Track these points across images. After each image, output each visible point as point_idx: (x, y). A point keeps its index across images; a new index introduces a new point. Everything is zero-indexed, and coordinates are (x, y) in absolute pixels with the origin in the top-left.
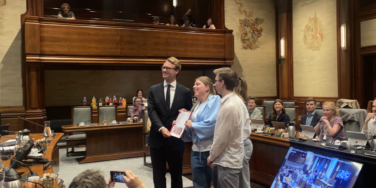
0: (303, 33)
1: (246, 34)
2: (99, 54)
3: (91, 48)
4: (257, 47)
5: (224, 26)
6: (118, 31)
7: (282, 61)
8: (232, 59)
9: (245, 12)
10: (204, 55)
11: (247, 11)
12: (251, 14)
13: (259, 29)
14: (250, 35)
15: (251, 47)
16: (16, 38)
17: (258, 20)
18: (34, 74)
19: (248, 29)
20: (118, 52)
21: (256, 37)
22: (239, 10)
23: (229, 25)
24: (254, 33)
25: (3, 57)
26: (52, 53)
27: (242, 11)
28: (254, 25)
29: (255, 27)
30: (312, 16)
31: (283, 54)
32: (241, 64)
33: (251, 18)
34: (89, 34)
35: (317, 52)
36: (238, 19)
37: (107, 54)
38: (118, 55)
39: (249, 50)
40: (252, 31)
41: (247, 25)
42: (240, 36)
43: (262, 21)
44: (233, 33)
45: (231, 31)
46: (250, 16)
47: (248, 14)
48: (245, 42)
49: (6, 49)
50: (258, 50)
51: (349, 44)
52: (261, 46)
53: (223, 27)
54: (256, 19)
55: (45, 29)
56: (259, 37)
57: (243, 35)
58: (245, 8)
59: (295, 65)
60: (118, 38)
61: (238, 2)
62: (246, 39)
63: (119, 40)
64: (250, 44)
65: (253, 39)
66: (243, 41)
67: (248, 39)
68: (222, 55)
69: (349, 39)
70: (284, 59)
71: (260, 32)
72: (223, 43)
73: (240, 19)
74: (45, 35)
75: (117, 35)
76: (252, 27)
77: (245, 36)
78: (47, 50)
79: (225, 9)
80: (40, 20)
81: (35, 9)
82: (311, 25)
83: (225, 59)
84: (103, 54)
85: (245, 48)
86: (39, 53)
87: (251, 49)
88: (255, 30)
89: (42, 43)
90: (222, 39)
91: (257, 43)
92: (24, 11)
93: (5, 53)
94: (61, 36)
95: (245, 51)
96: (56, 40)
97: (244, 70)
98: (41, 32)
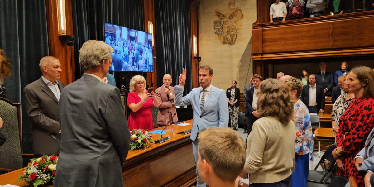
2: (311, 49)
3: (304, 43)
6: (331, 25)
16: (249, 42)
18: (259, 69)
20: (330, 45)
25: (241, 57)
26: (271, 52)
34: (302, 32)
37: (318, 48)
38: (330, 48)
49: (243, 52)
55: (266, 32)
60: (331, 31)
63: (331, 33)
74: (266, 37)
75: (330, 28)
78: (267, 49)
80: (263, 26)
81: (262, 17)
84: (315, 48)
86: (261, 52)
89: (264, 44)
92: (255, 20)
93: (242, 54)
94: (279, 36)
96: (274, 40)
98: (263, 35)
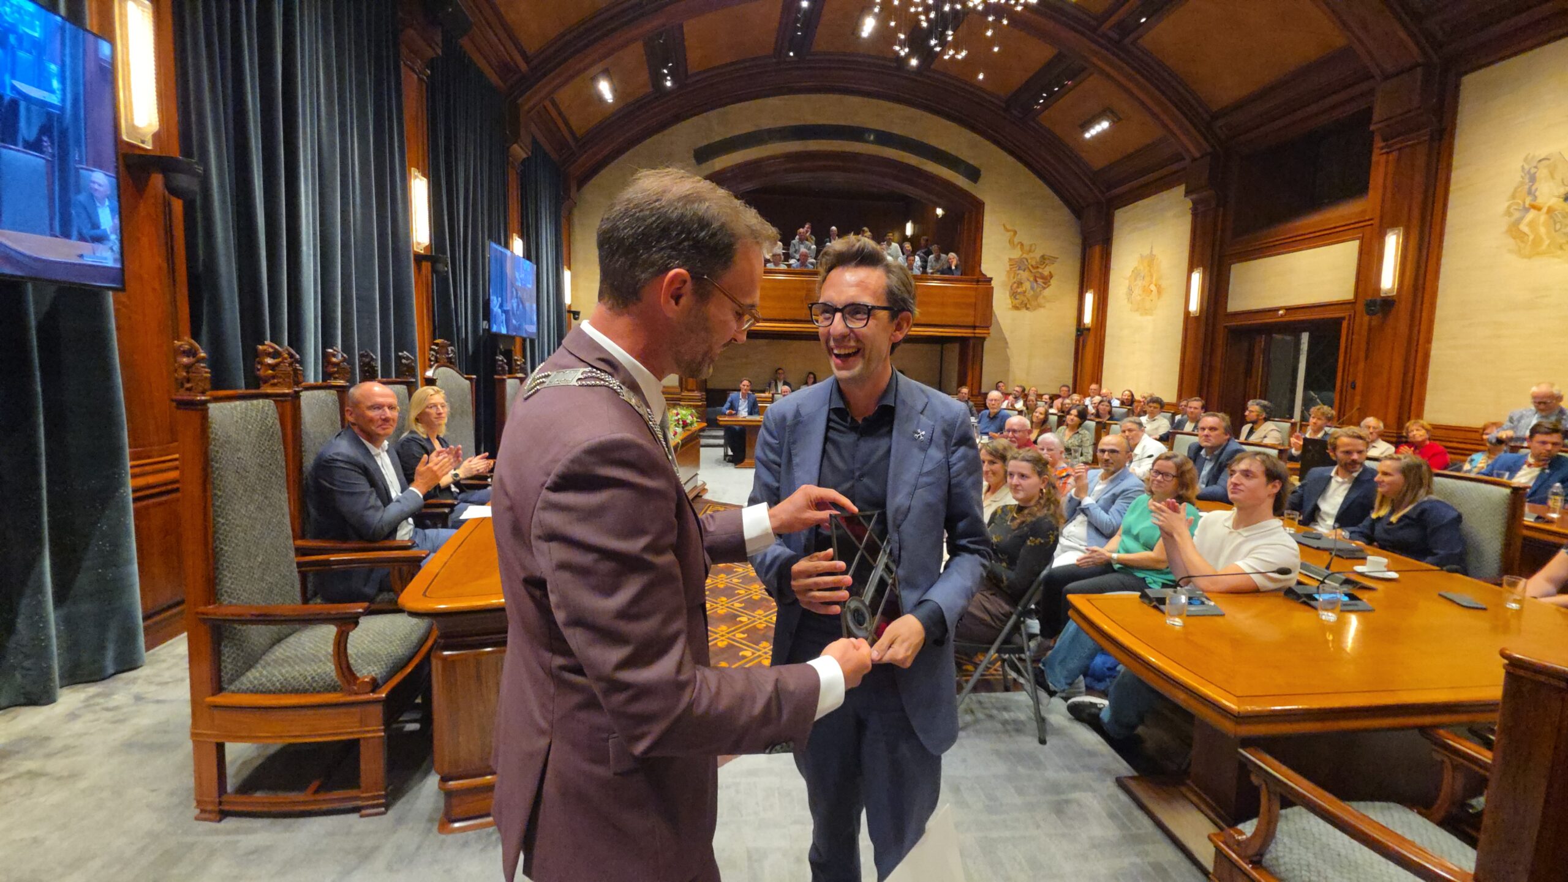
0: (1127, 282)
1: (1020, 284)
4: (1040, 306)
5: (980, 271)
7: (1085, 332)
8: (987, 327)
9: (1022, 245)
10: (937, 321)
11: (1025, 242)
12: (1033, 247)
13: (1046, 273)
14: (1027, 285)
15: (1028, 306)
17: (1044, 259)
19: (1024, 275)
21: (1038, 290)
22: (1011, 242)
23: (988, 266)
24: (1036, 281)
27: (1016, 243)
28: (1038, 267)
29: (1040, 270)
30: (1146, 252)
31: (1088, 319)
32: (1007, 336)
33: (1032, 255)
35: (1149, 318)
36: (1006, 258)
39: (1024, 314)
40: (1032, 279)
41: (1023, 268)
42: (1009, 288)
43: (1053, 260)
44: (992, 282)
45: (991, 279)
46: (1030, 251)
47: (1027, 248)
48: (1018, 297)
50: (1042, 311)
51: (1205, 304)
52: (1047, 305)
53: (978, 270)
54: (1043, 257)
56: (1044, 288)
57: (1015, 285)
58: (1023, 237)
59: (1108, 340)
61: (1009, 227)
62: (1020, 293)
64: (1026, 301)
65: (1032, 293)
66: (1014, 295)
67: (1025, 292)
68: (970, 320)
69: (1206, 298)
70: (1088, 329)
71: (1047, 280)
72: (973, 300)
73: (1012, 257)
76: (1033, 271)
77: (1018, 287)
79: (984, 241)
82: (1142, 268)
83: (974, 327)
85: (1016, 308)
87: (1027, 309)
88: (1038, 275)
90: (973, 293)
91: (1041, 300)
95: (1016, 312)
97: (1010, 345)
